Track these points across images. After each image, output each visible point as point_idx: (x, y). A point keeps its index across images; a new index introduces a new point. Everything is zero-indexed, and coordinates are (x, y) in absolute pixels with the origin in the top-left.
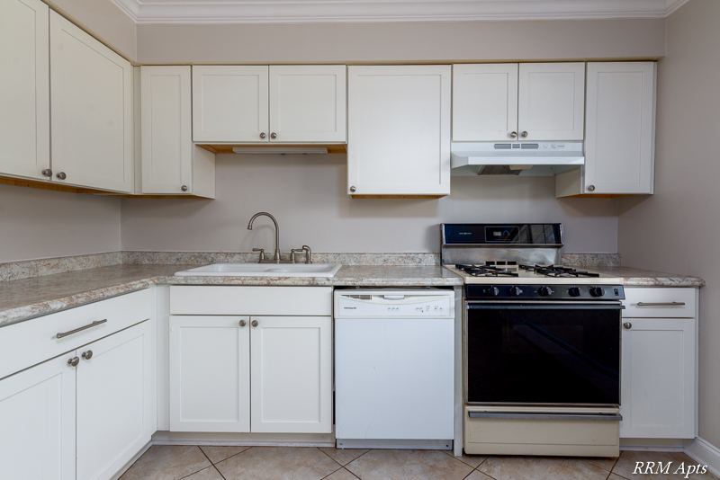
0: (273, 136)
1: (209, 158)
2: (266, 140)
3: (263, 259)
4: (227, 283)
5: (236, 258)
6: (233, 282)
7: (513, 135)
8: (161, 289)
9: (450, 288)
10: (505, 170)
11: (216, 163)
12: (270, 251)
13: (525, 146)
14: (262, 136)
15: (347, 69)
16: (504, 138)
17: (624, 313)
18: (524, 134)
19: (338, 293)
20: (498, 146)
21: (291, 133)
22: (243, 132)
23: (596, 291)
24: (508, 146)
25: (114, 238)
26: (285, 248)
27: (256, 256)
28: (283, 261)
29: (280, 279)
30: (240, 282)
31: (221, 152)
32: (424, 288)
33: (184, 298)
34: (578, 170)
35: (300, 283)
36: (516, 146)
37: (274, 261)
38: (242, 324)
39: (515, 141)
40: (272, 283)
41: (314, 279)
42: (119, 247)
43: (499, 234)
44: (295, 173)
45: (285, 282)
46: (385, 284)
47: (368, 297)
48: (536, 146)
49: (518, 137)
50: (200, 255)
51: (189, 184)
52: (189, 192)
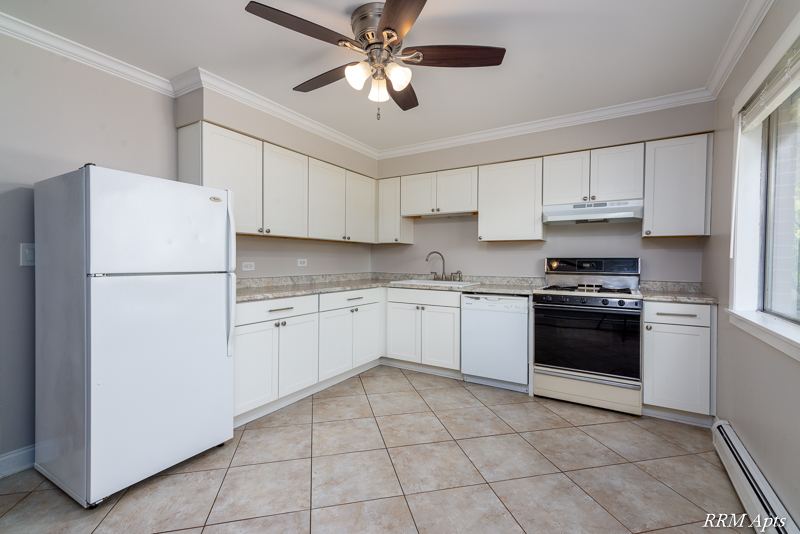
0: (438, 210)
1: (410, 223)
2: (435, 212)
3: (437, 279)
4: (411, 288)
5: (424, 277)
7: (585, 198)
8: (383, 289)
11: (415, 223)
12: (440, 273)
13: (596, 205)
14: (433, 210)
15: (478, 169)
16: (580, 201)
17: (645, 319)
18: (593, 198)
19: (464, 295)
20: (576, 207)
21: (447, 208)
22: (425, 210)
24: (584, 206)
25: (367, 264)
26: (448, 273)
27: (433, 276)
28: (447, 279)
30: (417, 287)
31: (416, 219)
32: (513, 295)
33: (395, 294)
35: (445, 289)
36: (589, 206)
37: (442, 280)
38: (418, 308)
39: (587, 203)
40: (431, 288)
41: (451, 287)
42: (370, 270)
43: (588, 265)
44: (455, 226)
45: (437, 288)
46: (487, 291)
47: (478, 298)
48: (603, 205)
49: (590, 201)
50: (405, 275)
51: (398, 237)
52: (399, 241)
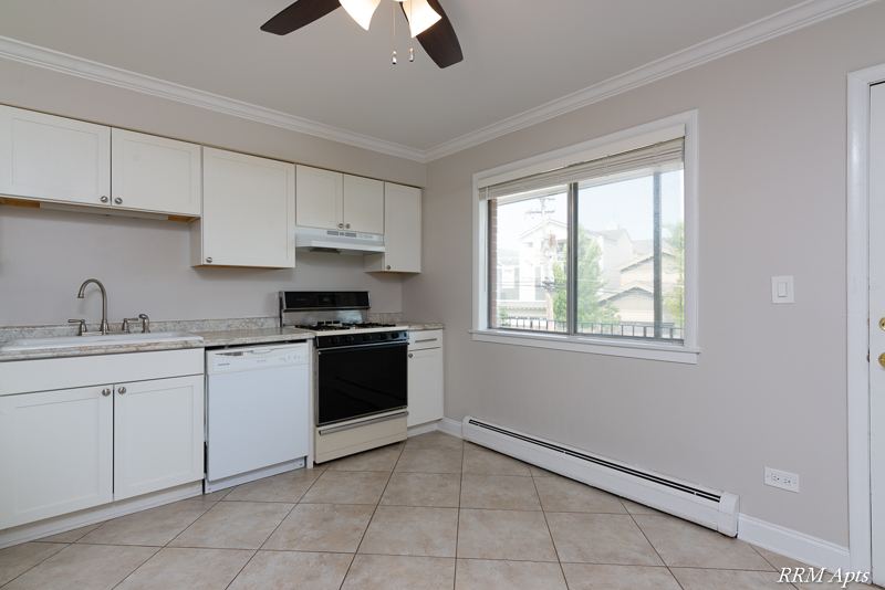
0: (117, 201)
2: (108, 203)
4: (85, 353)
6: (93, 352)
7: (341, 225)
9: (304, 341)
10: (334, 250)
13: (348, 234)
14: (103, 199)
15: (202, 150)
16: (334, 227)
17: (409, 348)
18: (348, 226)
19: (210, 353)
20: (329, 233)
23: (395, 335)
24: (336, 233)
26: (115, 318)
28: (112, 331)
29: (149, 345)
30: (103, 351)
34: (380, 255)
35: (174, 347)
36: (342, 234)
38: (107, 393)
39: (341, 230)
40: (141, 349)
41: (186, 342)
45: (157, 347)
46: (254, 341)
48: (354, 235)
49: (344, 229)
